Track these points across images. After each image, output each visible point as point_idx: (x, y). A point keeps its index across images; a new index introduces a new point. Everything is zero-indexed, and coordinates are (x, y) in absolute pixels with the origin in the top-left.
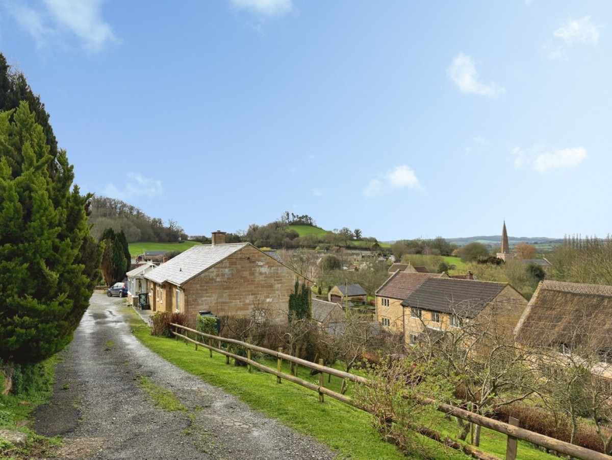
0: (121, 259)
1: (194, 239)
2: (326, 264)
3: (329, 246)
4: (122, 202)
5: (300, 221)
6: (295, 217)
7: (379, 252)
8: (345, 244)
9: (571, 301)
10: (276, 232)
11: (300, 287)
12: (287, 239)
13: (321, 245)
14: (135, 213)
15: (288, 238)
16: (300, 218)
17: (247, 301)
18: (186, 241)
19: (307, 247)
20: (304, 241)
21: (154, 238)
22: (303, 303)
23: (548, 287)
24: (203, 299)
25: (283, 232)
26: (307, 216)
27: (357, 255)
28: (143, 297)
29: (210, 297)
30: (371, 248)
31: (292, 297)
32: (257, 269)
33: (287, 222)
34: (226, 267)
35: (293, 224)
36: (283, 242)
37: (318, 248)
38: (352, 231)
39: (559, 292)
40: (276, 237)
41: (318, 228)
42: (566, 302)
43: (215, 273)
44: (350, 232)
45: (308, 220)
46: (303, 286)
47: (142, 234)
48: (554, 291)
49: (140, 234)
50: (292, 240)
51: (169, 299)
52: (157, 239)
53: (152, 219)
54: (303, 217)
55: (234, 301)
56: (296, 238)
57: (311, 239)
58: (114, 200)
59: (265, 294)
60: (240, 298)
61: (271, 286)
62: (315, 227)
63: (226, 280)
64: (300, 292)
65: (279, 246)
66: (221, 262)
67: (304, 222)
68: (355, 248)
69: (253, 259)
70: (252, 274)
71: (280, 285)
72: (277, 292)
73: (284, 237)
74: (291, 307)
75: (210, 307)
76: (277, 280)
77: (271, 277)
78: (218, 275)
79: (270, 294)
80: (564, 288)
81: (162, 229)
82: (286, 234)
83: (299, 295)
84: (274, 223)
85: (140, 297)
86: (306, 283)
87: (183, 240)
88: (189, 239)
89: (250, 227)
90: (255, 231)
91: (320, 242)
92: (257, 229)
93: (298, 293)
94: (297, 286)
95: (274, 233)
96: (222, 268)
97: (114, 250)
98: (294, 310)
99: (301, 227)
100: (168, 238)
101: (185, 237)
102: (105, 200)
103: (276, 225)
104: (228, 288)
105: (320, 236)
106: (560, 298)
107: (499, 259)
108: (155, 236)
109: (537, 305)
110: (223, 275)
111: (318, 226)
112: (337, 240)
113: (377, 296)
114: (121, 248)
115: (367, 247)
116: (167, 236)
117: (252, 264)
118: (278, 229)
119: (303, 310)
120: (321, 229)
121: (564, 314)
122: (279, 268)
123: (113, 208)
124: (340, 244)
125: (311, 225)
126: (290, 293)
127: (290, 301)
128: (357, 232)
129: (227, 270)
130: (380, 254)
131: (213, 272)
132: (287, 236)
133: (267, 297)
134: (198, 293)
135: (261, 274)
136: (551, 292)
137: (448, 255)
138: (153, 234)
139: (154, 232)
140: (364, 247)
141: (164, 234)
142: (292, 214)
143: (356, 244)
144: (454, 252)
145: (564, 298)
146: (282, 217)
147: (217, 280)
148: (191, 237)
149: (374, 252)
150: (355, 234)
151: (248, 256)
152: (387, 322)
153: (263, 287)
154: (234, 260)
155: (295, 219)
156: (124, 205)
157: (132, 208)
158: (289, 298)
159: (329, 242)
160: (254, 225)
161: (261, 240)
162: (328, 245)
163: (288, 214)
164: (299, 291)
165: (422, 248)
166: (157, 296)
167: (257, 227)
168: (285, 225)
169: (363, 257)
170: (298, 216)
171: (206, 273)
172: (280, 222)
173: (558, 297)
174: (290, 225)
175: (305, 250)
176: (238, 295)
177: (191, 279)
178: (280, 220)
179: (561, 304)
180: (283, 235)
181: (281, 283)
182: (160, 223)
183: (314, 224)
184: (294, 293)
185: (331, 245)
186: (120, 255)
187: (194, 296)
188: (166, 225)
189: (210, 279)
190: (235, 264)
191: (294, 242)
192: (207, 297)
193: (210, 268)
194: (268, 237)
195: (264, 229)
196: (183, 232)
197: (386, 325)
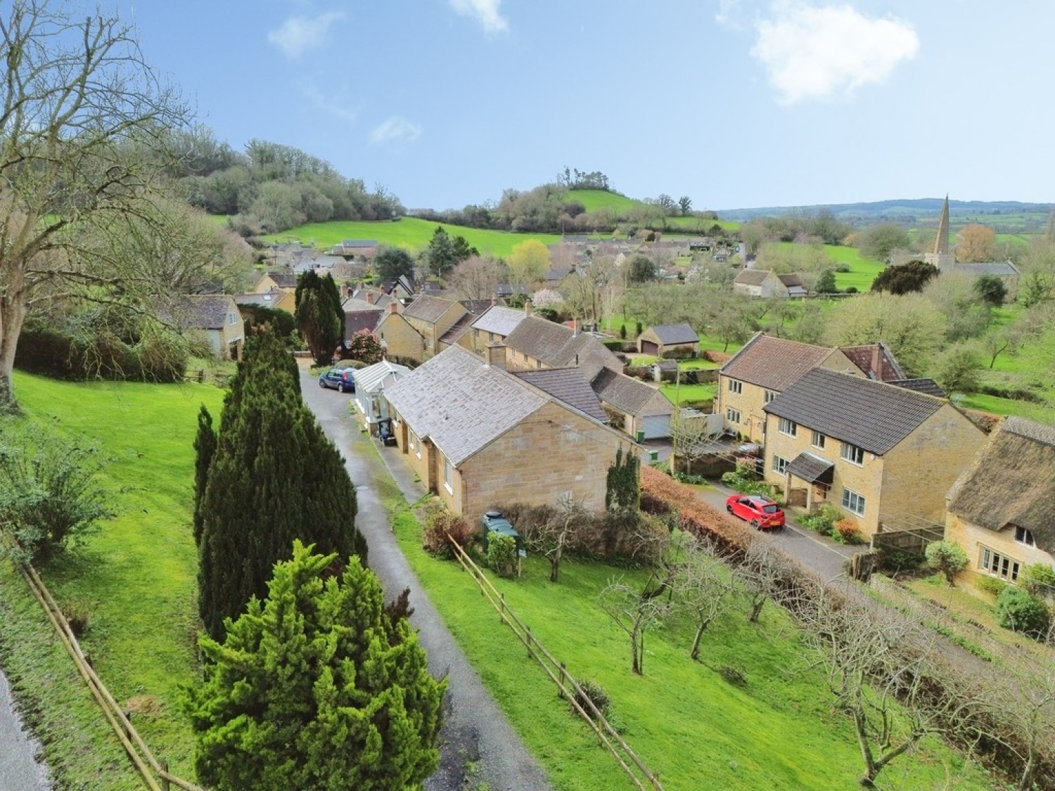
0: (332, 321)
1: (417, 214)
2: (631, 269)
3: (636, 229)
4: (299, 152)
5: (588, 182)
6: (579, 176)
7: (719, 238)
8: (663, 224)
9: (1050, 460)
10: (547, 203)
11: (624, 457)
12: (565, 217)
13: (622, 226)
14: (321, 170)
15: (567, 214)
16: (588, 177)
17: (548, 481)
18: (403, 218)
19: (598, 231)
20: (594, 220)
21: (354, 214)
22: (628, 480)
23: (1014, 429)
24: (488, 482)
25: (559, 204)
26: (599, 174)
27: (683, 245)
28: (385, 425)
29: (497, 478)
30: (706, 232)
31: (612, 472)
32: (562, 435)
33: (566, 184)
34: (517, 437)
35: (576, 188)
36: (558, 221)
37: (617, 232)
38: (676, 200)
39: (1032, 440)
40: (548, 213)
41: (618, 195)
42: (1040, 459)
43: (503, 446)
44: (673, 201)
45: (601, 181)
46: (629, 456)
47: (335, 206)
48: (1024, 437)
49: (332, 208)
50: (573, 217)
51: (432, 459)
52: (359, 215)
53: (348, 179)
54: (593, 175)
55: (530, 482)
56: (581, 215)
57: (606, 216)
58: (287, 148)
59: (573, 470)
60: (539, 478)
61: (582, 459)
62: (613, 192)
63: (518, 454)
64: (623, 463)
65: (552, 227)
66: (512, 429)
67: (594, 185)
68: (679, 232)
69: (556, 422)
70: (556, 443)
71: (595, 456)
72: (590, 466)
73: (560, 211)
74: (609, 486)
75: (496, 492)
76: (591, 449)
77: (582, 445)
78: (507, 449)
79: (580, 468)
80: (1040, 436)
81: (365, 197)
82: (564, 208)
83: (622, 468)
84: (544, 187)
85: (381, 426)
86: (633, 451)
87: (400, 217)
88: (408, 214)
89: (505, 192)
90: (512, 201)
91: (620, 220)
92: (516, 197)
93: (621, 465)
94: (619, 456)
95: (544, 206)
96: (512, 437)
97: (320, 307)
98: (615, 488)
99: (589, 193)
100: (375, 214)
101: (401, 212)
102: (272, 149)
103: (549, 191)
104: (520, 465)
105: (622, 211)
106: (1031, 451)
107: (927, 264)
108: (355, 210)
109: (992, 457)
110: (514, 447)
111: (618, 191)
112: (651, 217)
113: (722, 375)
114: (329, 302)
115: (699, 229)
116: (374, 209)
117: (555, 430)
118: (551, 197)
119: (626, 488)
120: (623, 196)
121: (1034, 480)
122: (594, 432)
123: (285, 163)
124: (655, 225)
125: (605, 189)
126: (609, 466)
127: (609, 477)
128: (685, 202)
129: (519, 440)
130: (720, 243)
131: (500, 444)
132: (566, 211)
133: (577, 473)
134: (480, 475)
135: (567, 442)
136: (1018, 438)
137: (837, 244)
138: (351, 207)
139: (354, 204)
140: (695, 229)
141: (369, 206)
142: (575, 170)
143: (681, 223)
144: (847, 238)
145: (1038, 452)
146: (558, 177)
147: (507, 455)
148: (412, 210)
149: (712, 239)
150: (680, 206)
151: (549, 418)
152: (736, 417)
153: (570, 460)
154: (529, 426)
155: (581, 179)
156: (303, 158)
157: (315, 163)
158: (607, 473)
159: (636, 222)
160: (511, 190)
161: (524, 217)
162: (635, 225)
163: (567, 172)
164: (622, 461)
165: (794, 232)
166: (409, 440)
167: (517, 192)
168: (563, 192)
169: (692, 248)
170: (584, 173)
171: (491, 447)
172: (554, 185)
173: (1028, 448)
174: (571, 189)
175: (596, 236)
176: (536, 473)
177: (470, 457)
178: (555, 181)
179: (1032, 462)
180: (559, 209)
181: (596, 453)
182: (362, 188)
183: (611, 188)
184: (615, 466)
185: (640, 225)
186: (329, 315)
187: (475, 480)
188: (370, 190)
189: (496, 455)
190: (530, 430)
191: (577, 220)
192: (492, 479)
193: (497, 439)
194: (534, 212)
195: (528, 197)
196: (397, 204)
197: (733, 420)
